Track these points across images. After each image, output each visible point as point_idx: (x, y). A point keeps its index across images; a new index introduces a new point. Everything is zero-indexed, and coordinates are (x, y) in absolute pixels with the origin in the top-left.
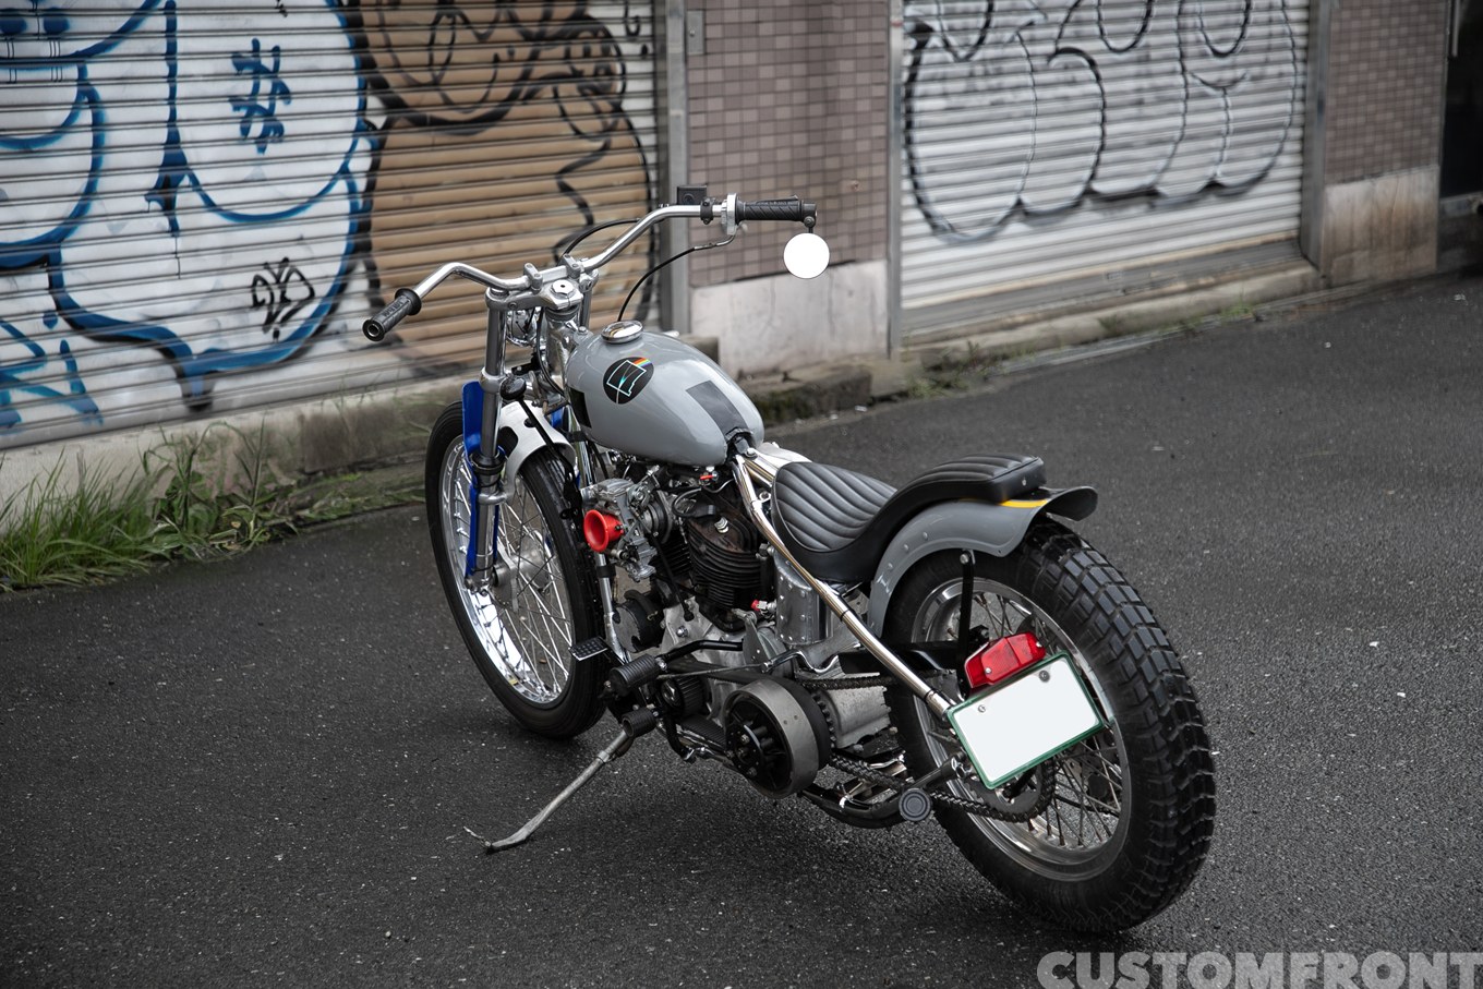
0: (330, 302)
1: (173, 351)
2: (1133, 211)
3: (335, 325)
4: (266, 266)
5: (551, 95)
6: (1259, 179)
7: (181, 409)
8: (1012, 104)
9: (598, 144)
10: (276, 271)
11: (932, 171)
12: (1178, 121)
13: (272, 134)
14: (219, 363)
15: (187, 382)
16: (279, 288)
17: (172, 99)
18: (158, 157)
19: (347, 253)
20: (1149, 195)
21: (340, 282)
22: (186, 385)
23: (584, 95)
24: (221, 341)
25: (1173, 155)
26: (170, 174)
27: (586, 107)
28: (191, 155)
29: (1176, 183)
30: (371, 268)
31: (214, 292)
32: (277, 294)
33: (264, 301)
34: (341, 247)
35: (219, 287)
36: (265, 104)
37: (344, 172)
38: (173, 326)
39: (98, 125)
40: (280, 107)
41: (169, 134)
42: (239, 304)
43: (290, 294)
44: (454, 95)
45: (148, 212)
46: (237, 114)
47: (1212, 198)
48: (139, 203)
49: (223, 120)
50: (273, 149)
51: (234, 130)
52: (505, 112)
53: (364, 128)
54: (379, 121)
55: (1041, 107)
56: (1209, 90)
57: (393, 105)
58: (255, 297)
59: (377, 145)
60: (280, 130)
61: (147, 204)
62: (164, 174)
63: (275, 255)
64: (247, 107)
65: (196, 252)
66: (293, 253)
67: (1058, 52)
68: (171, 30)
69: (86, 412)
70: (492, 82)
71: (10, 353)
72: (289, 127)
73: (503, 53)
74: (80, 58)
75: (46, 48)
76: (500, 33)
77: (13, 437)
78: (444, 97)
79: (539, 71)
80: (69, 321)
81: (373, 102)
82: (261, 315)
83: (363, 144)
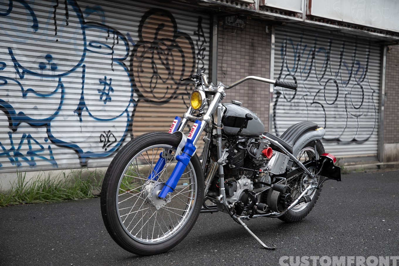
0: (121, 143)
1: (78, 151)
2: (333, 144)
4: (104, 132)
5: (181, 98)
6: (367, 140)
7: (79, 166)
8: (302, 114)
10: (107, 134)
11: (280, 128)
12: (345, 123)
13: (108, 99)
14: (90, 155)
15: (81, 159)
16: (107, 138)
17: (83, 88)
18: (78, 102)
19: (126, 131)
20: (338, 140)
21: (123, 138)
22: (81, 160)
24: (91, 150)
25: (344, 131)
26: (81, 107)
28: (86, 102)
29: (343, 138)
30: (132, 135)
31: (90, 137)
32: (107, 139)
33: (103, 141)
34: (124, 129)
35: (91, 136)
36: (107, 92)
37: (126, 111)
38: (78, 145)
39: (63, 93)
40: (111, 93)
41: (81, 97)
42: (96, 141)
43: (110, 140)
44: (156, 95)
45: (74, 115)
46: (99, 94)
47: (354, 143)
48: (72, 113)
49: (96, 95)
50: (108, 103)
51: (98, 98)
52: (169, 101)
53: (132, 101)
54: (136, 99)
55: (309, 115)
56: (353, 117)
57: (140, 96)
58: (101, 140)
59: (135, 105)
60: (110, 100)
61: (74, 113)
62: (79, 106)
63: (107, 130)
64: (102, 93)
65: (86, 126)
66: (112, 129)
67: (314, 103)
68: (84, 72)
69: (54, 164)
70: (166, 93)
71: (35, 147)
72: (113, 98)
73: (169, 86)
74: (60, 76)
75: (51, 73)
76: (169, 81)
77: (33, 168)
78: (154, 95)
79: (178, 92)
80: (51, 141)
81: (135, 94)
82: (102, 144)
83: (132, 104)
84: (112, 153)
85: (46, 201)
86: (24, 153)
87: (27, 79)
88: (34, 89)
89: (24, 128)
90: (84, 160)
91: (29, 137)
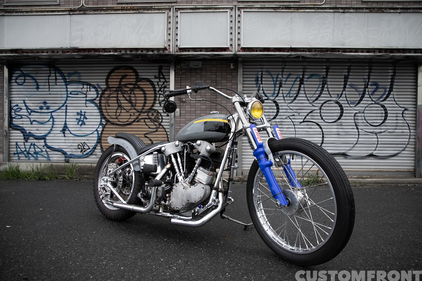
0: (93, 150)
1: (64, 153)
3: (94, 153)
4: (81, 143)
6: (394, 156)
7: (64, 161)
9: (155, 130)
13: (83, 124)
14: (72, 156)
17: (65, 118)
18: (63, 126)
21: (95, 147)
22: (65, 158)
23: (151, 122)
24: (73, 153)
25: (353, 147)
26: (65, 129)
27: (152, 124)
28: (68, 126)
30: (101, 146)
31: (71, 146)
33: (80, 148)
34: (96, 142)
36: (82, 120)
37: (97, 130)
38: (64, 150)
39: (53, 121)
40: (85, 120)
41: (65, 123)
42: (75, 148)
43: (85, 147)
44: (120, 120)
46: (77, 121)
47: (372, 158)
48: (59, 132)
50: (83, 126)
51: (76, 123)
52: (132, 123)
53: (101, 124)
54: (104, 123)
56: (369, 134)
57: (107, 121)
58: (78, 147)
59: (103, 127)
60: (85, 124)
63: (83, 142)
64: (79, 120)
65: (69, 140)
66: (86, 141)
67: (304, 122)
68: (66, 109)
69: (48, 160)
70: (130, 118)
71: (38, 150)
72: (86, 123)
73: (132, 114)
74: (51, 112)
75: (46, 111)
76: (131, 111)
77: (37, 161)
78: (118, 120)
79: (140, 117)
80: (47, 147)
81: (103, 120)
82: (80, 150)
83: (101, 126)
84: (88, 155)
86: (32, 153)
87: (33, 115)
88: (37, 120)
89: (32, 140)
90: (67, 159)
91: (34, 145)
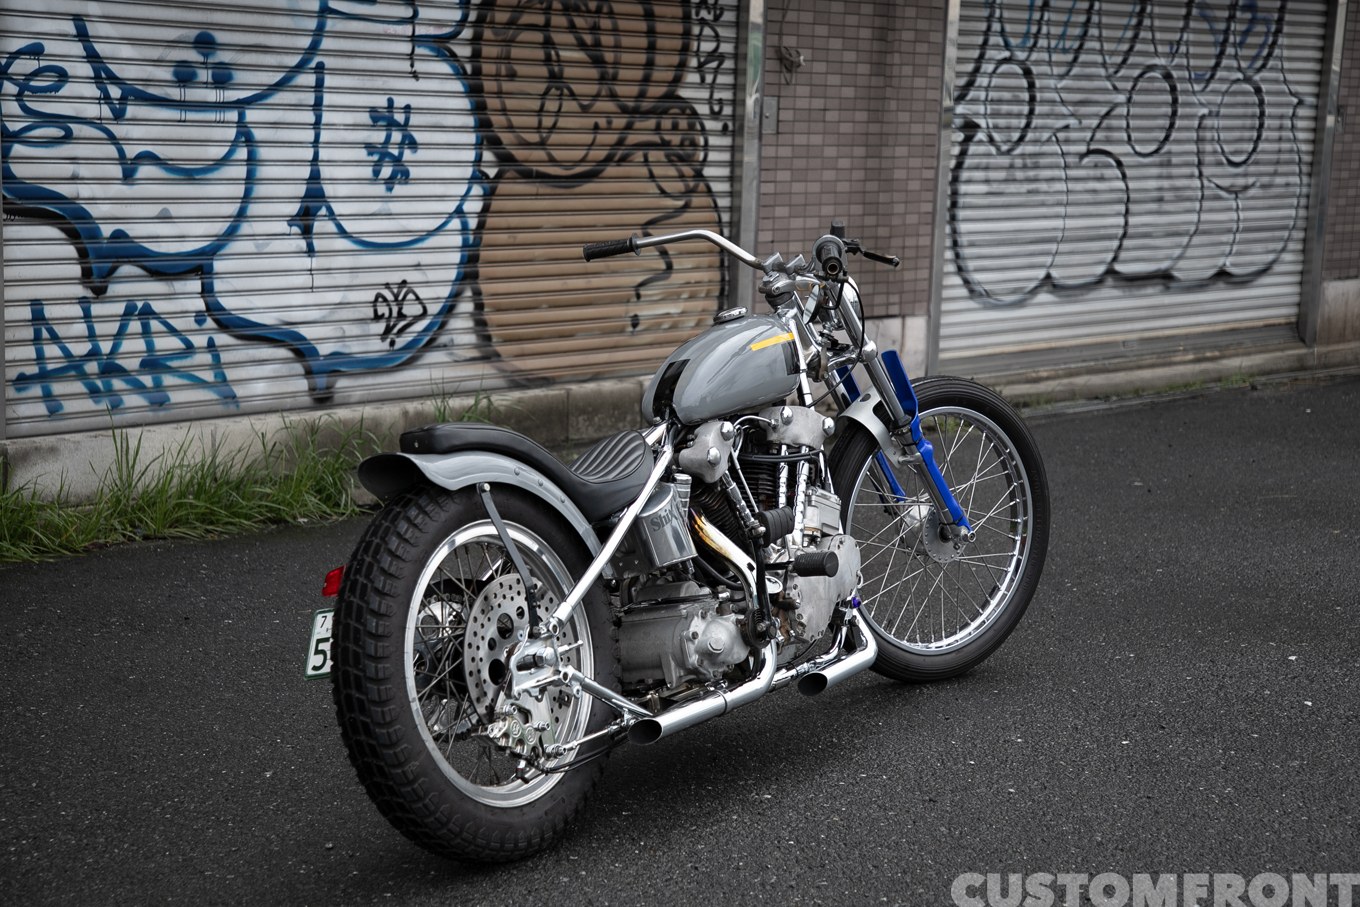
0: (440, 320)
1: (302, 351)
2: (1150, 290)
3: (443, 339)
4: (387, 286)
5: (642, 159)
6: (1265, 271)
7: (306, 400)
8: (1046, 193)
9: (681, 203)
10: (395, 291)
11: (972, 245)
12: (1194, 217)
13: (399, 176)
14: (341, 364)
15: (313, 378)
16: (397, 305)
17: (316, 143)
18: (301, 190)
19: (456, 280)
20: (1165, 278)
21: (449, 304)
22: (311, 380)
23: (670, 161)
24: (345, 346)
25: (1187, 246)
26: (311, 204)
27: (672, 171)
28: (329, 190)
29: (1186, 270)
30: (477, 293)
31: (341, 305)
32: (395, 310)
33: (383, 315)
34: (452, 274)
35: (346, 301)
36: (395, 152)
37: (459, 212)
38: (304, 331)
39: (252, 161)
40: (408, 155)
41: (312, 171)
42: (361, 316)
43: (406, 310)
44: (558, 154)
45: (289, 235)
46: (371, 158)
47: (1221, 285)
48: (282, 227)
49: (358, 163)
50: (399, 190)
51: (368, 172)
52: (602, 171)
53: (478, 177)
54: (492, 172)
55: (1072, 197)
56: (1223, 194)
57: (505, 159)
58: (376, 311)
59: (489, 191)
60: (406, 174)
61: (288, 228)
62: (305, 204)
63: (395, 277)
64: (379, 153)
65: (328, 270)
66: (412, 276)
67: (1089, 152)
68: (319, 86)
69: (226, 397)
70: (591, 145)
71: (166, 343)
72: (414, 172)
73: (602, 122)
74: (241, 105)
75: (212, 95)
76: (600, 105)
77: (162, 414)
78: (549, 155)
79: (632, 139)
80: (216, 321)
81: (488, 156)
82: (380, 327)
83: (477, 190)
84: (412, 355)
85: (208, 531)
86: (132, 364)
87: (135, 121)
88: (160, 151)
89: (130, 284)
90: (321, 381)
91: (147, 313)
